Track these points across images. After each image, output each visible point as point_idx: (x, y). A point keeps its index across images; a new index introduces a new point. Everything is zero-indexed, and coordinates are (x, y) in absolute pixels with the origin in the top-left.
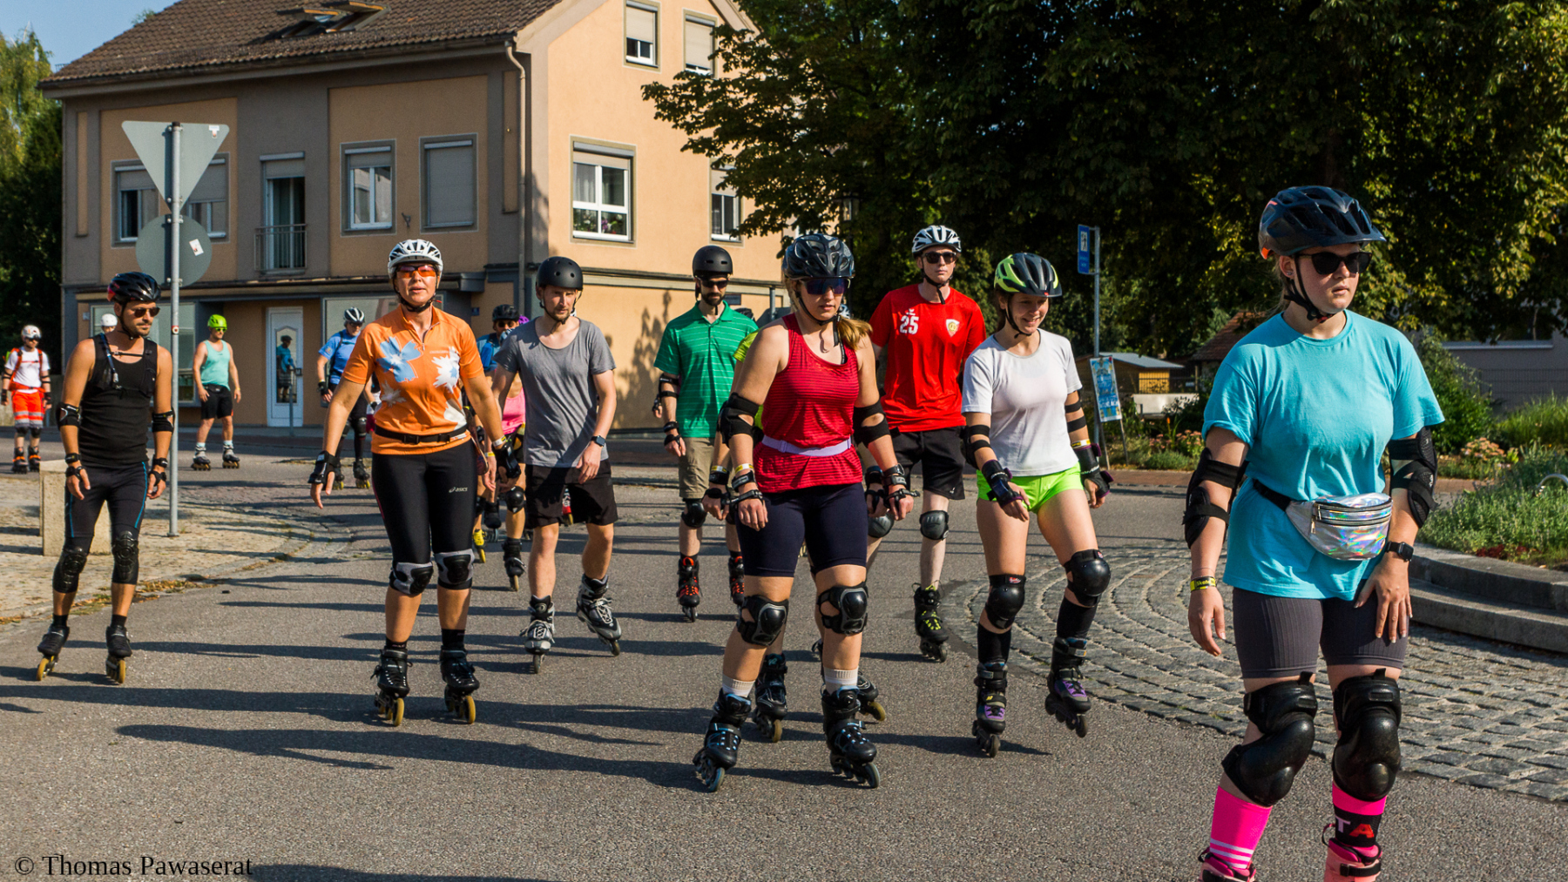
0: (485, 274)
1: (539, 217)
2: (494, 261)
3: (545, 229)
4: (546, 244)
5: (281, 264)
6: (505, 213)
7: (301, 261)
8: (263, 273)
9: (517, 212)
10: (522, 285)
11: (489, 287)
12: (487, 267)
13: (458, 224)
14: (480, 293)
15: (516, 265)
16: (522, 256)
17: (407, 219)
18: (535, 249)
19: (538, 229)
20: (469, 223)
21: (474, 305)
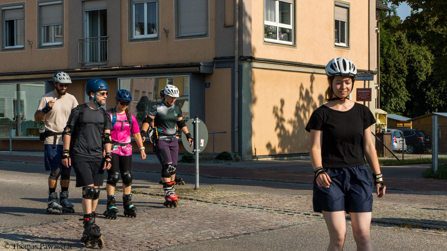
0: (213, 63)
1: (246, 28)
2: (219, 56)
3: (249, 35)
4: (250, 44)
5: (93, 59)
6: (226, 27)
7: (105, 57)
8: (83, 65)
9: (233, 26)
10: (236, 69)
11: (215, 71)
12: (215, 59)
13: (197, 34)
14: (210, 74)
15: (233, 57)
16: (236, 52)
17: (167, 32)
18: (244, 47)
19: (245, 35)
20: (204, 33)
21: (207, 81)
